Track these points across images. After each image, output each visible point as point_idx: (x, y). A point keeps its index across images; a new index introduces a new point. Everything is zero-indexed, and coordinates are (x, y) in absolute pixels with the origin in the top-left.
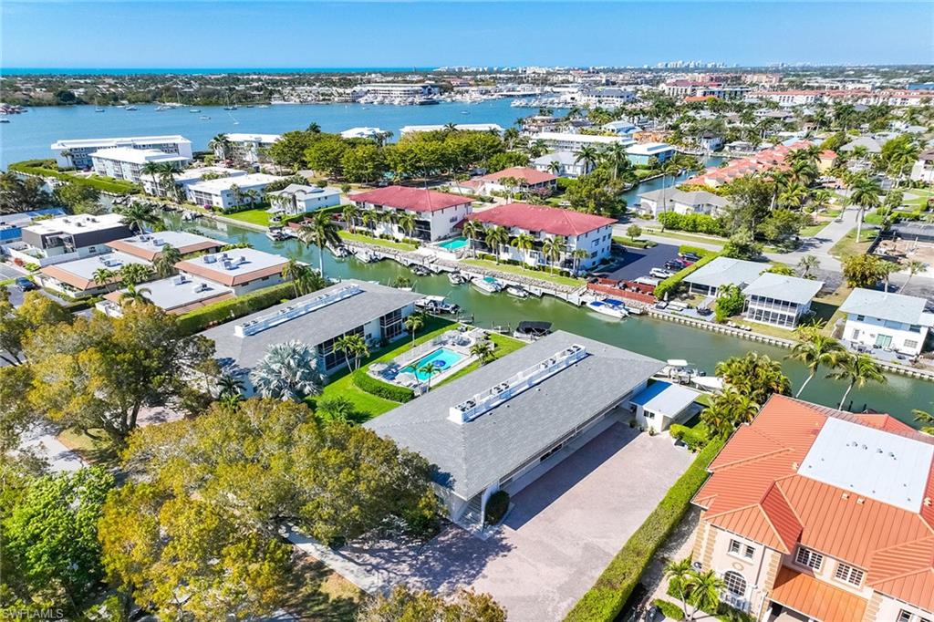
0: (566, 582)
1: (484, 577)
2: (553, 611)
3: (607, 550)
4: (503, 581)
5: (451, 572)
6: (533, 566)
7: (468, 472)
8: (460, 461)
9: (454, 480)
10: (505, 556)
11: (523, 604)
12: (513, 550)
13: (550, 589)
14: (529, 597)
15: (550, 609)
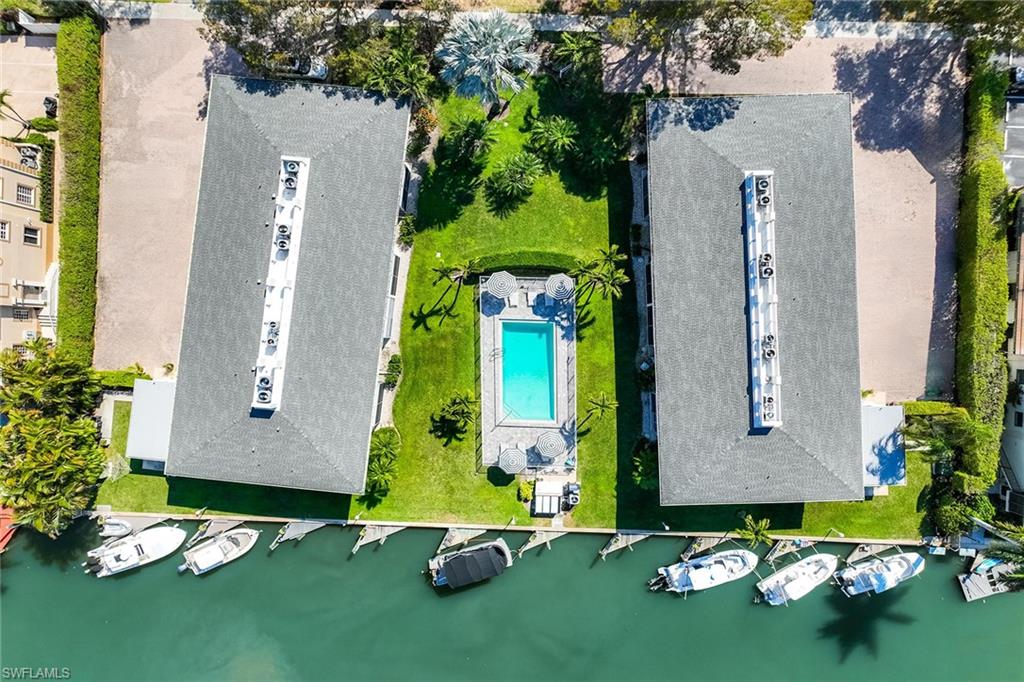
0: (137, 109)
1: (200, 75)
2: (130, 76)
3: (127, 163)
4: (184, 79)
5: (228, 64)
6: (172, 109)
7: (234, 105)
8: (250, 112)
9: (239, 88)
10: (199, 106)
11: (155, 69)
12: (198, 115)
13: (144, 95)
14: (155, 77)
15: (133, 76)
